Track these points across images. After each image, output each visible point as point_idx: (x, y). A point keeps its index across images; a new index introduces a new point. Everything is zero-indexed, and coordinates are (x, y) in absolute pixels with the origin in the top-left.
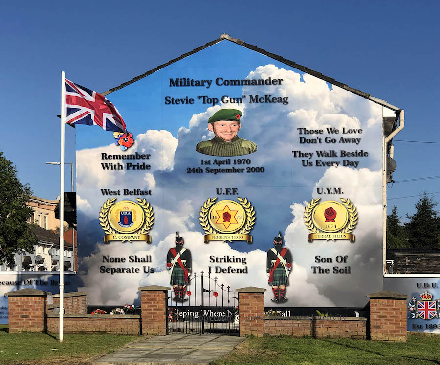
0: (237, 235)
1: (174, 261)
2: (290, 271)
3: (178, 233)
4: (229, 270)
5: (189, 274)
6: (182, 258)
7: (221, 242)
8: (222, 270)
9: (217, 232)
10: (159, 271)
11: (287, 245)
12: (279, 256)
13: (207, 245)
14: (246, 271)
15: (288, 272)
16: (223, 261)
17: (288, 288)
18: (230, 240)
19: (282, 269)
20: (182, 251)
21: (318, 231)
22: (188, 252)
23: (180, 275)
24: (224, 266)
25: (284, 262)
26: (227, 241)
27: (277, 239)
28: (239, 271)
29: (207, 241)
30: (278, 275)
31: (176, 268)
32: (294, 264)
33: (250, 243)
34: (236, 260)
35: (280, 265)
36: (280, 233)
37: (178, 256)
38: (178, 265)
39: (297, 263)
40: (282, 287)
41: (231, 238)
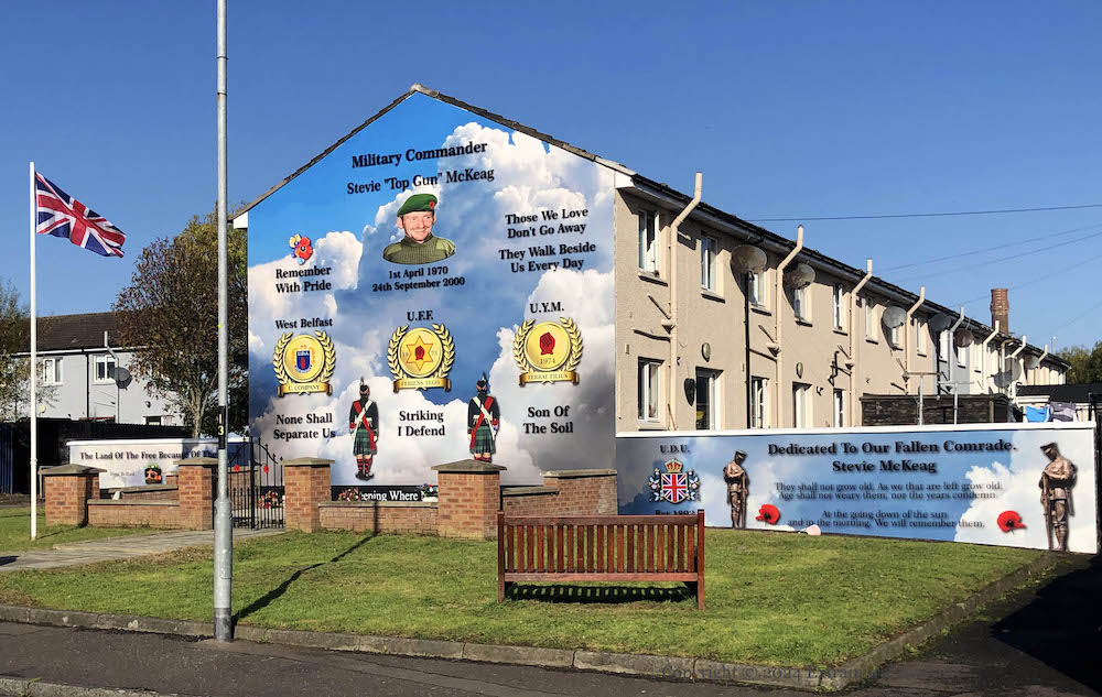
0: (431, 379)
1: (358, 420)
2: (497, 431)
3: (362, 380)
4: (423, 431)
5: (375, 438)
6: (366, 415)
7: (413, 391)
8: (415, 432)
9: (408, 376)
10: (340, 435)
11: (493, 392)
12: (483, 409)
13: (396, 395)
14: (442, 432)
15: (494, 433)
16: (415, 417)
17: (493, 456)
18: (424, 386)
19: (486, 428)
20: (368, 405)
21: (532, 370)
22: (374, 406)
23: (365, 440)
24: (417, 425)
25: (488, 417)
26: (420, 389)
27: (481, 384)
28: (435, 432)
29: (396, 390)
30: (481, 438)
31: (361, 431)
32: (502, 420)
33: (448, 390)
34: (432, 416)
35: (484, 423)
36: (484, 375)
37: (363, 413)
38: (362, 426)
39: (505, 419)
40: (487, 455)
41: (425, 384)
